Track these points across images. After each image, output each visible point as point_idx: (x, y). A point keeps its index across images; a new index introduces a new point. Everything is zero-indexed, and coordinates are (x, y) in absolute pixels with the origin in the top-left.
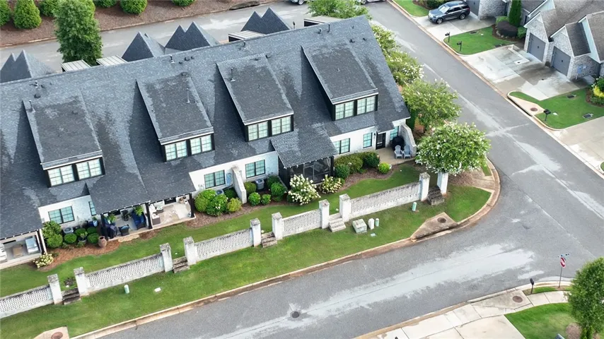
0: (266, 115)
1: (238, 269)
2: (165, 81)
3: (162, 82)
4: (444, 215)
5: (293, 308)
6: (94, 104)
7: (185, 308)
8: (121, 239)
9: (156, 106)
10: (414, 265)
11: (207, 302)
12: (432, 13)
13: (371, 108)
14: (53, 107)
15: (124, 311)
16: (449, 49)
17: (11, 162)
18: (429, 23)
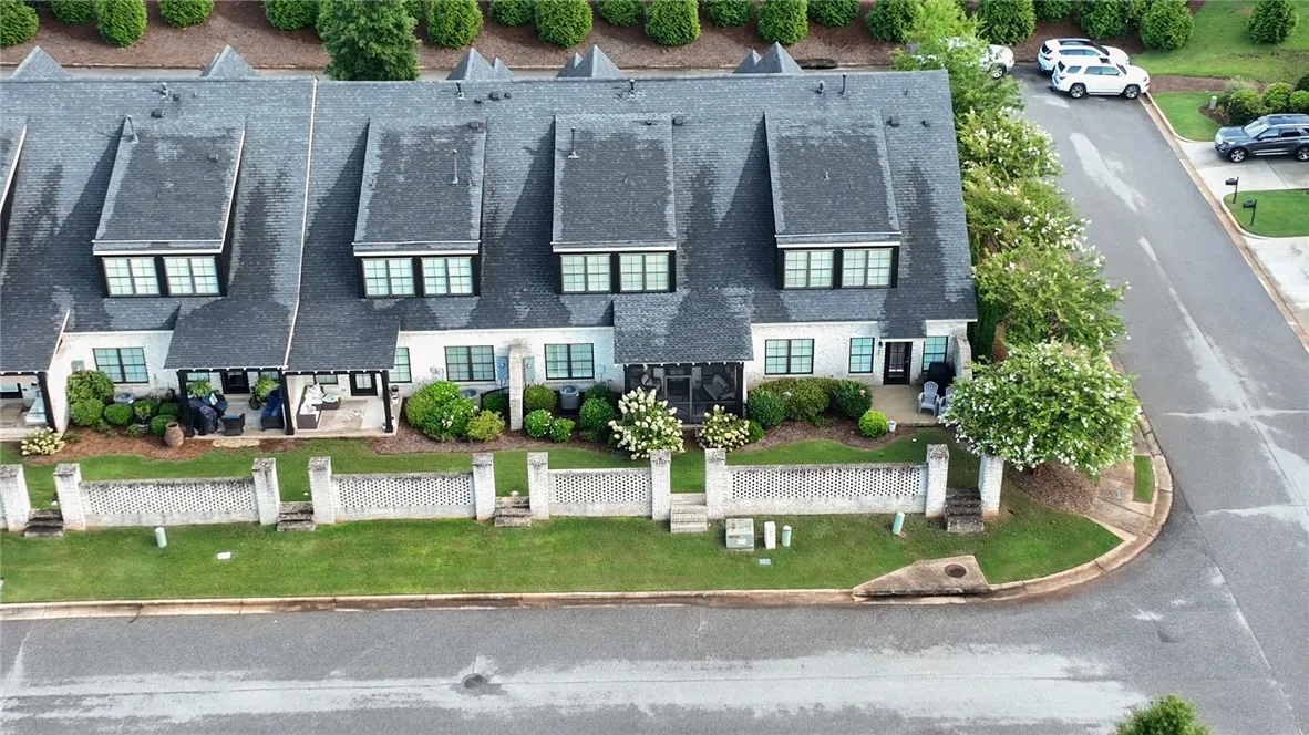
0: (610, 238)
1: (415, 556)
2: (427, 134)
3: (422, 133)
4: (968, 561)
5: (480, 665)
6: (262, 150)
7: (257, 607)
8: (219, 440)
9: (382, 176)
10: (823, 649)
11: (309, 607)
12: (1225, 134)
13: (880, 276)
14: (176, 140)
15: (130, 580)
16: (1228, 218)
17: (52, 232)
18: (1213, 156)
